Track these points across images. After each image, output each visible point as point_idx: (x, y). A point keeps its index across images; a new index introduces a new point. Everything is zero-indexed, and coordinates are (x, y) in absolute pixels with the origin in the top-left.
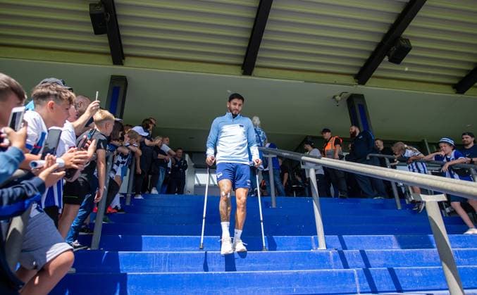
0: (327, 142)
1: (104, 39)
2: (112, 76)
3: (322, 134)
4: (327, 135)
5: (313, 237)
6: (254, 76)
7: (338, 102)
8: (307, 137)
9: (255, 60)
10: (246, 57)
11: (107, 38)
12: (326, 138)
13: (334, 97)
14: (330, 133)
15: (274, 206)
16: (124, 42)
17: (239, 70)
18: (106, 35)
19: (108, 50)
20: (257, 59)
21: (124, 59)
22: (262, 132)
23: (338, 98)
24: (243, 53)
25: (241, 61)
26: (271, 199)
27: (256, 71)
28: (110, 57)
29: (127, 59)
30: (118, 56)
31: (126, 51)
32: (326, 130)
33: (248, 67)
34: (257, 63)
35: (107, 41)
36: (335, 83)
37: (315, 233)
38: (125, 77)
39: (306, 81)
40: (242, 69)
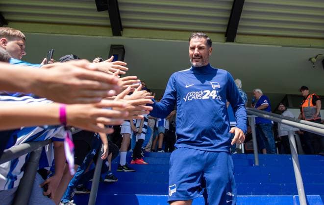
0: (305, 98)
1: (105, 14)
2: (112, 45)
3: (301, 91)
4: (305, 92)
5: (294, 196)
6: (236, 42)
7: (314, 64)
8: (286, 96)
9: (237, 28)
10: (229, 26)
11: (108, 14)
12: (304, 95)
13: (310, 59)
14: (308, 91)
15: (257, 164)
16: (122, 16)
17: (222, 37)
18: (107, 11)
19: (108, 23)
20: (238, 28)
21: (122, 30)
22: (244, 93)
23: (314, 60)
24: (226, 23)
25: (224, 30)
26: (254, 157)
27: (238, 37)
28: (111, 29)
29: (125, 30)
30: (117, 28)
31: (124, 24)
32: (304, 88)
33: (230, 34)
34: (239, 31)
35: (108, 16)
36: (310, 47)
37: (296, 192)
38: (123, 46)
39: (283, 46)
40: (226, 36)
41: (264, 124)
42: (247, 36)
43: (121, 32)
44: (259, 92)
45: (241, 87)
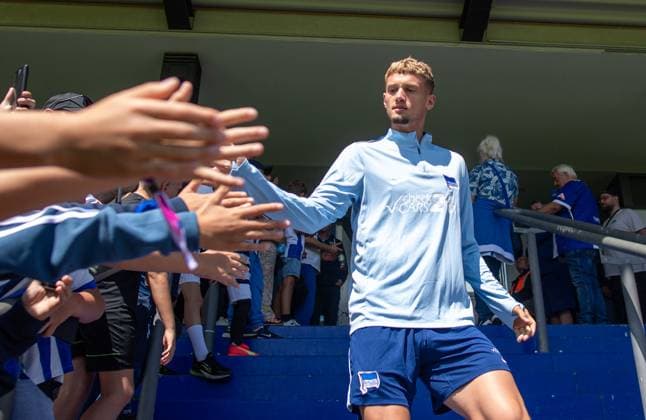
2: (166, 54)
8: (618, 175)
9: (490, 7)
15: (543, 350)
17: (452, 29)
20: (493, 5)
21: (192, 15)
22: (509, 173)
25: (457, 10)
27: (492, 30)
28: (163, 12)
29: (199, 14)
33: (473, 22)
34: (494, 13)
38: (196, 55)
39: (609, 50)
40: (461, 27)
41: (572, 253)
42: (518, 26)
43: (191, 18)
44: (565, 173)
45: (500, 155)
